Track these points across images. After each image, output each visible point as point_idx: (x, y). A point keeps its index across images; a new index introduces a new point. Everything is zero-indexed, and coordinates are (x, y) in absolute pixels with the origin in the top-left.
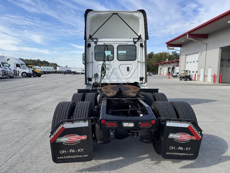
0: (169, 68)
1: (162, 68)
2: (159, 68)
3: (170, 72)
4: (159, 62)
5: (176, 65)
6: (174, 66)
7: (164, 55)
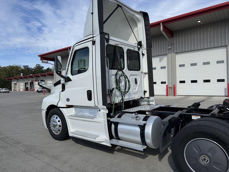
0: (26, 83)
1: (16, 83)
2: (13, 83)
3: (27, 88)
4: (10, 76)
5: (35, 80)
6: (33, 81)
7: (15, 68)
